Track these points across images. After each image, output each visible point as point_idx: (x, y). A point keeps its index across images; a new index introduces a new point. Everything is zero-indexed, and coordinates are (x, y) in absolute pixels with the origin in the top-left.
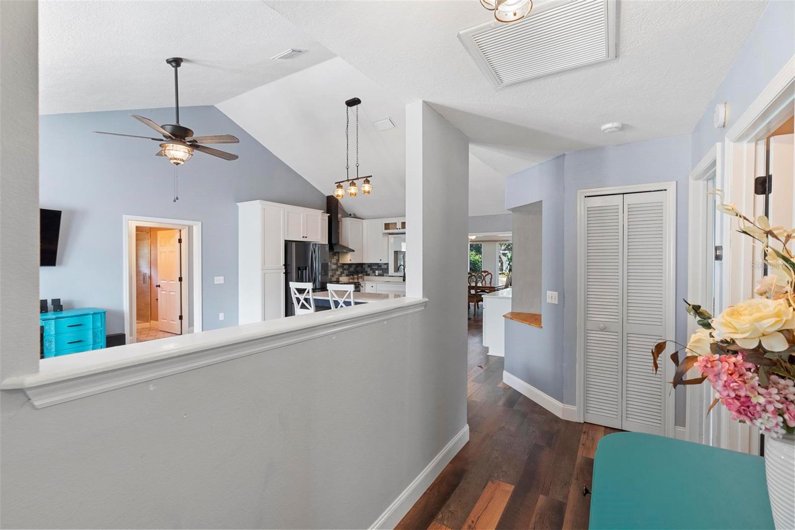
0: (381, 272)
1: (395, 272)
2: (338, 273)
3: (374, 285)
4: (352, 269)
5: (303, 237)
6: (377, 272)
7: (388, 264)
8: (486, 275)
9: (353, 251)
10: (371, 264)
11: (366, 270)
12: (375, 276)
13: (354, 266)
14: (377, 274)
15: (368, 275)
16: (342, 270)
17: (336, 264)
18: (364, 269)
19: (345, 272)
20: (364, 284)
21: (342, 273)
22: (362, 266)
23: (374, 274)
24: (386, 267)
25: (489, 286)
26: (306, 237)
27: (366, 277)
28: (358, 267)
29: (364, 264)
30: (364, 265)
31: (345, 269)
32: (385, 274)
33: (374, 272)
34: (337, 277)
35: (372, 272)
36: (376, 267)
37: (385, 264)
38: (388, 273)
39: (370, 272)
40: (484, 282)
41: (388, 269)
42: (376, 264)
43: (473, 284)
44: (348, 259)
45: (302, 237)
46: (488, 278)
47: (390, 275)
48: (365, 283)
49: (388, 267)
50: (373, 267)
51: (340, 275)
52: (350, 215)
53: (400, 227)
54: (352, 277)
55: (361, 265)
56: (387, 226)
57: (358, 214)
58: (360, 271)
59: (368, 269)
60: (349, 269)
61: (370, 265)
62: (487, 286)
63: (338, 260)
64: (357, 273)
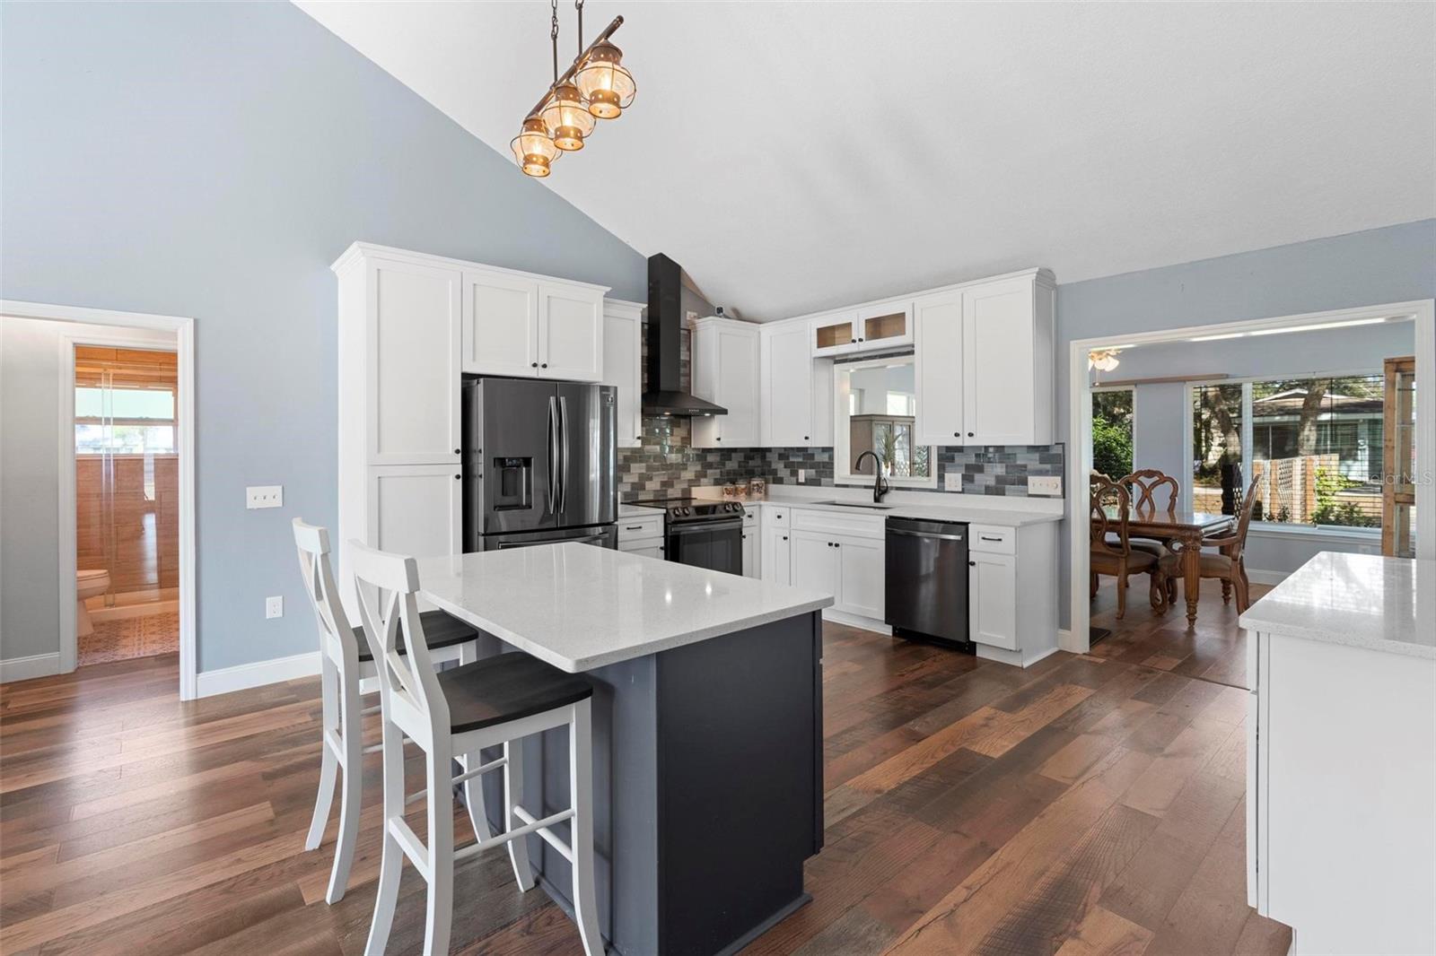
0: (813, 472)
1: (852, 473)
2: (689, 474)
3: (784, 511)
4: (732, 465)
5: (535, 365)
6: (802, 474)
7: (831, 449)
8: (1154, 485)
9: (724, 412)
10: (785, 449)
11: (774, 466)
12: (799, 484)
13: (737, 457)
14: (802, 479)
15: (779, 481)
16: (699, 468)
17: (681, 450)
18: (770, 463)
19: (709, 472)
20: (755, 509)
21: (700, 475)
22: (764, 457)
23: (794, 479)
24: (825, 457)
25: (1167, 521)
26: (545, 366)
27: (773, 488)
28: (752, 458)
29: (769, 450)
30: (768, 454)
31: (710, 466)
32: (823, 480)
33: (795, 474)
34: (685, 486)
35: (788, 472)
36: (801, 460)
37: (825, 450)
38: (833, 477)
39: (783, 472)
40: (1146, 507)
41: (833, 464)
42: (799, 449)
43: (1113, 514)
44: (714, 435)
45: (529, 365)
46: (1161, 495)
47: (837, 480)
48: (760, 506)
49: (831, 458)
50: (792, 459)
51: (695, 482)
52: (720, 310)
53: (863, 337)
54: (729, 486)
55: (762, 452)
56: (826, 336)
57: (745, 309)
58: (758, 470)
59: (779, 466)
60: (724, 465)
61: (785, 453)
62: (1156, 520)
63: (687, 440)
64: (750, 474)
